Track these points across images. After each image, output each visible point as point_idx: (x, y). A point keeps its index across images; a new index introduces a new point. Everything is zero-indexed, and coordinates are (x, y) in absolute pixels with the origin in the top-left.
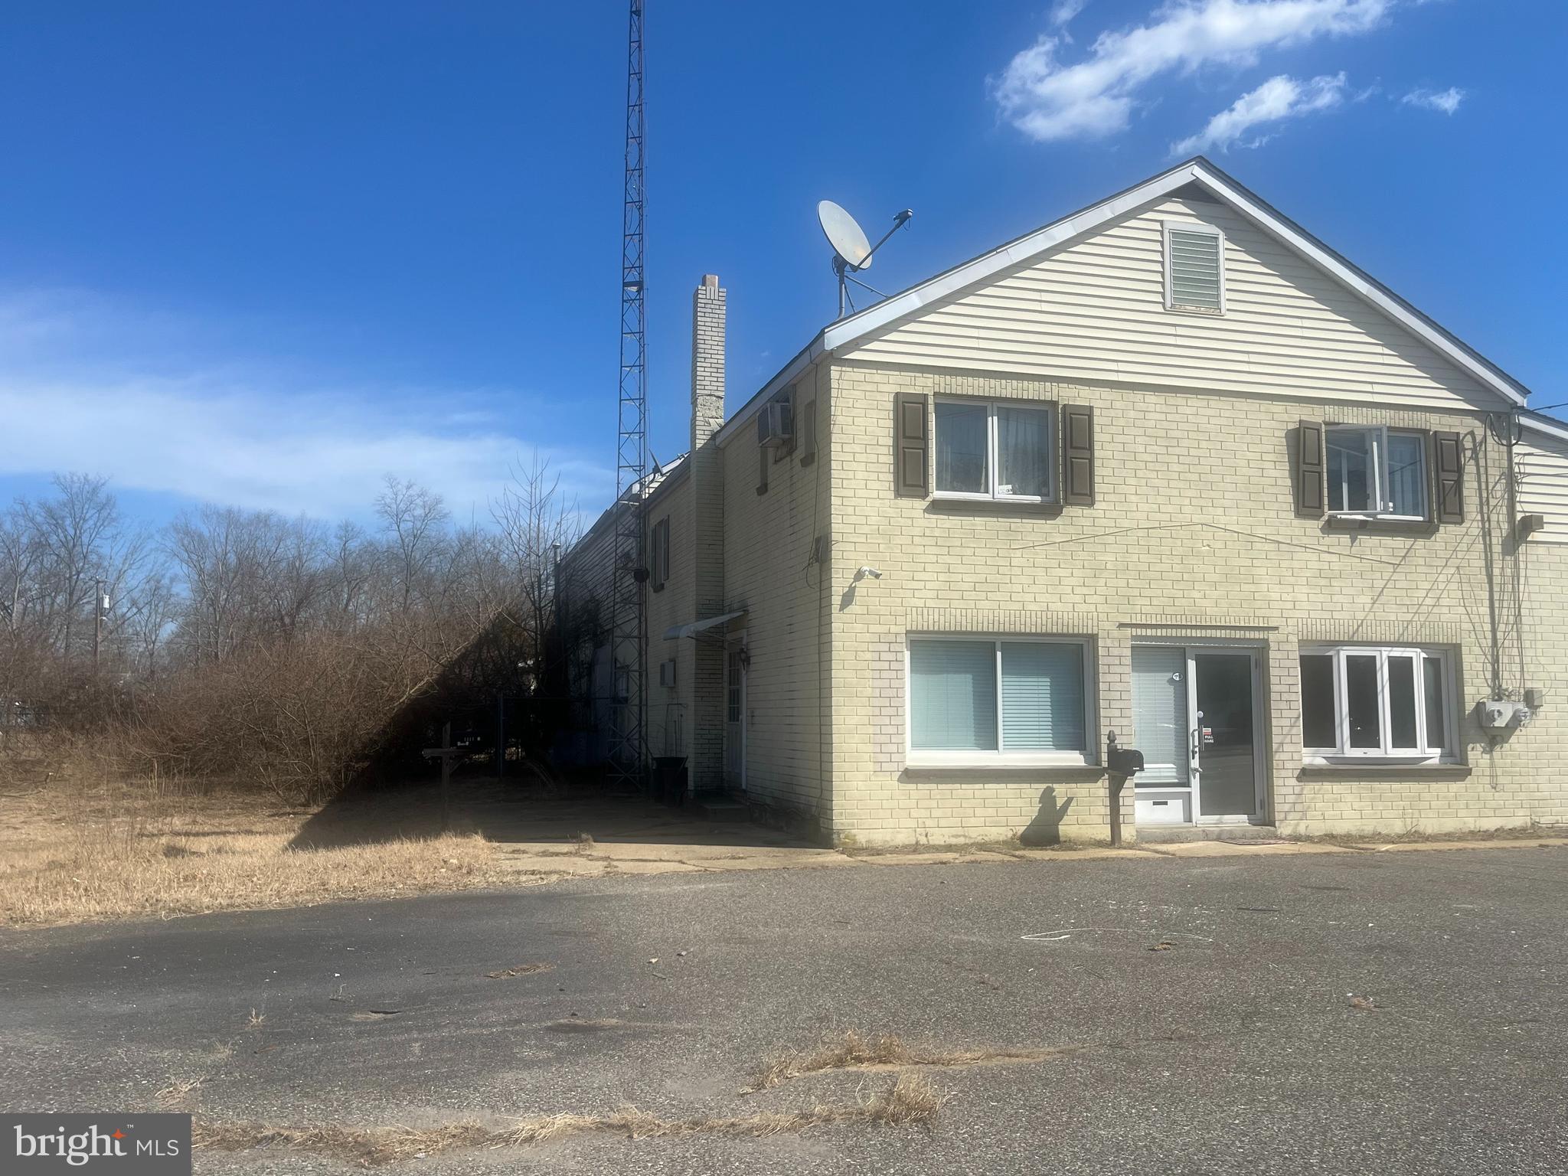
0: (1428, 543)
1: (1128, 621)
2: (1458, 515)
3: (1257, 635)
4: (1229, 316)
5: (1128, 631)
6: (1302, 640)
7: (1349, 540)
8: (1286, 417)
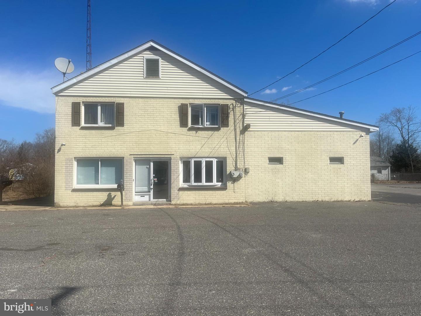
0: (218, 132)
1: (132, 154)
2: (227, 125)
3: (168, 156)
4: (162, 78)
5: (132, 156)
6: (181, 157)
7: (195, 132)
8: (178, 103)
